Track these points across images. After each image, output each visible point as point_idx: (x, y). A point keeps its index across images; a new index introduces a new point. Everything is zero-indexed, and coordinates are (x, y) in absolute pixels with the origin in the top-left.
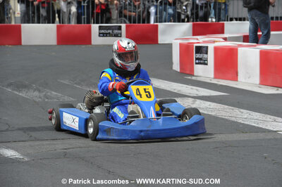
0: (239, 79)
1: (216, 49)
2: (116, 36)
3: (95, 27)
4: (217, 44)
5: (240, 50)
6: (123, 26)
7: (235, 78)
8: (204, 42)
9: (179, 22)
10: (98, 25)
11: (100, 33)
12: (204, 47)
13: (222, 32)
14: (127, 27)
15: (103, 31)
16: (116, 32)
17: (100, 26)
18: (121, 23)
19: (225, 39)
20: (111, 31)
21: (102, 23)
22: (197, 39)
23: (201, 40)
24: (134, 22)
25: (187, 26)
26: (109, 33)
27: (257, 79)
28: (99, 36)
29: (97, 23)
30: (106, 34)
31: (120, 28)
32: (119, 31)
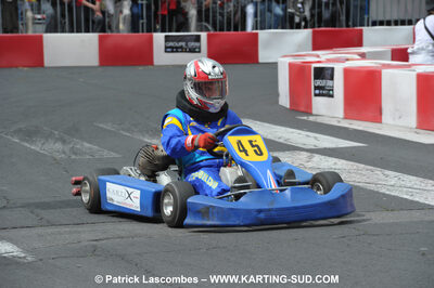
0: (383, 120)
1: (347, 72)
2: (192, 50)
3: (159, 38)
4: (348, 64)
5: (385, 72)
6: (204, 35)
7: (377, 117)
8: (329, 61)
9: (292, 28)
10: (164, 34)
11: (166, 47)
12: (328, 69)
13: (360, 44)
14: (209, 36)
15: (171, 44)
16: (192, 44)
17: (166, 36)
19: (363, 56)
20: (183, 44)
21: (170, 31)
22: (318, 56)
23: (324, 58)
24: (222, 30)
25: (304, 35)
26: (181, 47)
27: (412, 120)
28: (166, 51)
29: (163, 31)
30: (177, 48)
31: (198, 39)
32: (197, 44)
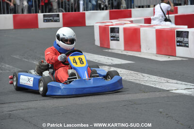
0: (142, 51)
1: (125, 29)
2: (56, 21)
3: (40, 16)
4: (125, 26)
5: (142, 29)
6: (61, 14)
7: (139, 50)
8: (116, 24)
11: (44, 20)
12: (116, 28)
13: (130, 17)
14: (63, 15)
15: (46, 18)
16: (56, 18)
17: (44, 15)
18: (60, 12)
19: (132, 22)
20: (52, 18)
21: (46, 12)
22: (112, 23)
23: (115, 23)
24: (69, 11)
25: (106, 13)
26: (51, 20)
27: (154, 50)
28: (44, 22)
29: (42, 12)
30: (49, 20)
31: (58, 16)
32: (58, 18)
